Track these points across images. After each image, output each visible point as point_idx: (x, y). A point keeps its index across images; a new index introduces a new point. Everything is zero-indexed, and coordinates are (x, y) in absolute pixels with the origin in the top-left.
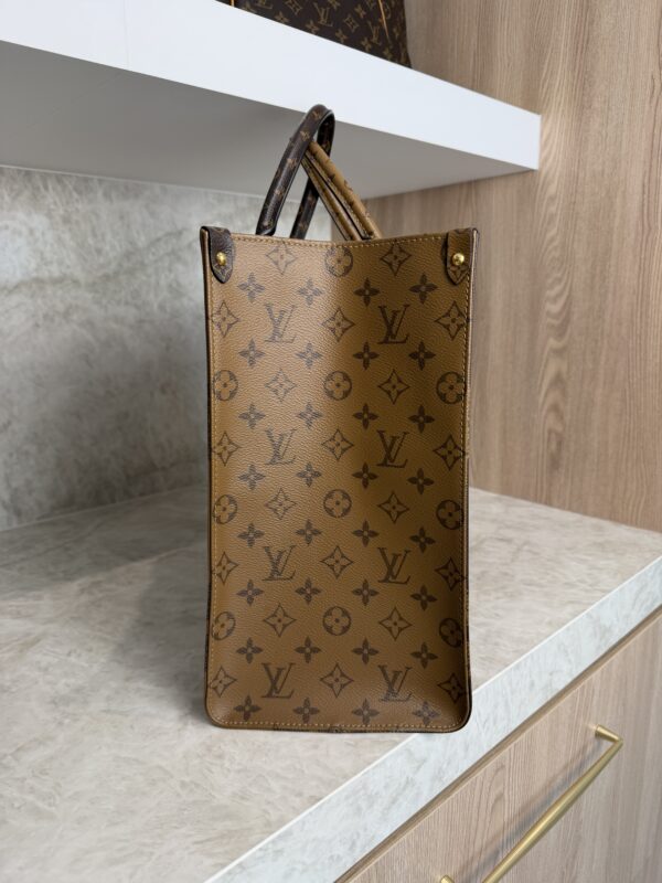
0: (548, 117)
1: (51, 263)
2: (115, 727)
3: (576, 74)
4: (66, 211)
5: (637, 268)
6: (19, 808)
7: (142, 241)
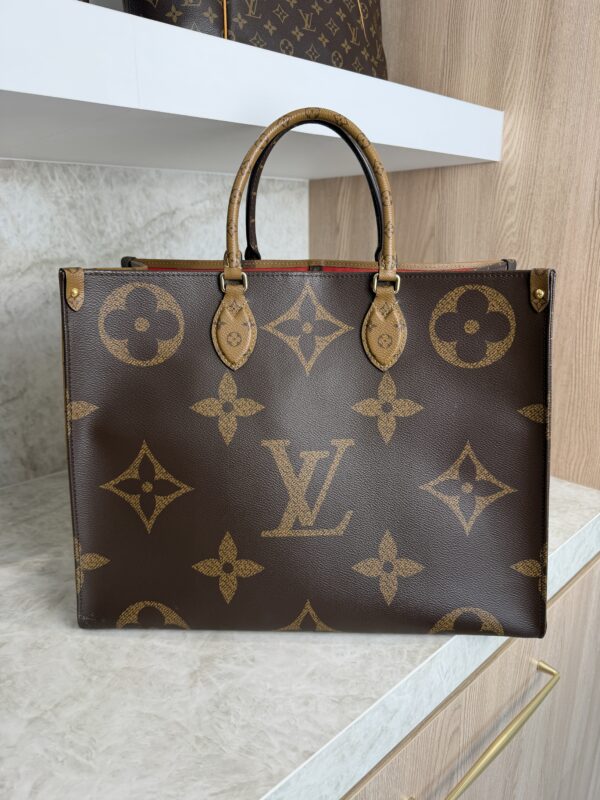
0: (511, 113)
1: (59, 245)
2: (136, 684)
3: (538, 76)
4: (71, 197)
5: (586, 257)
6: (62, 762)
7: (140, 222)
